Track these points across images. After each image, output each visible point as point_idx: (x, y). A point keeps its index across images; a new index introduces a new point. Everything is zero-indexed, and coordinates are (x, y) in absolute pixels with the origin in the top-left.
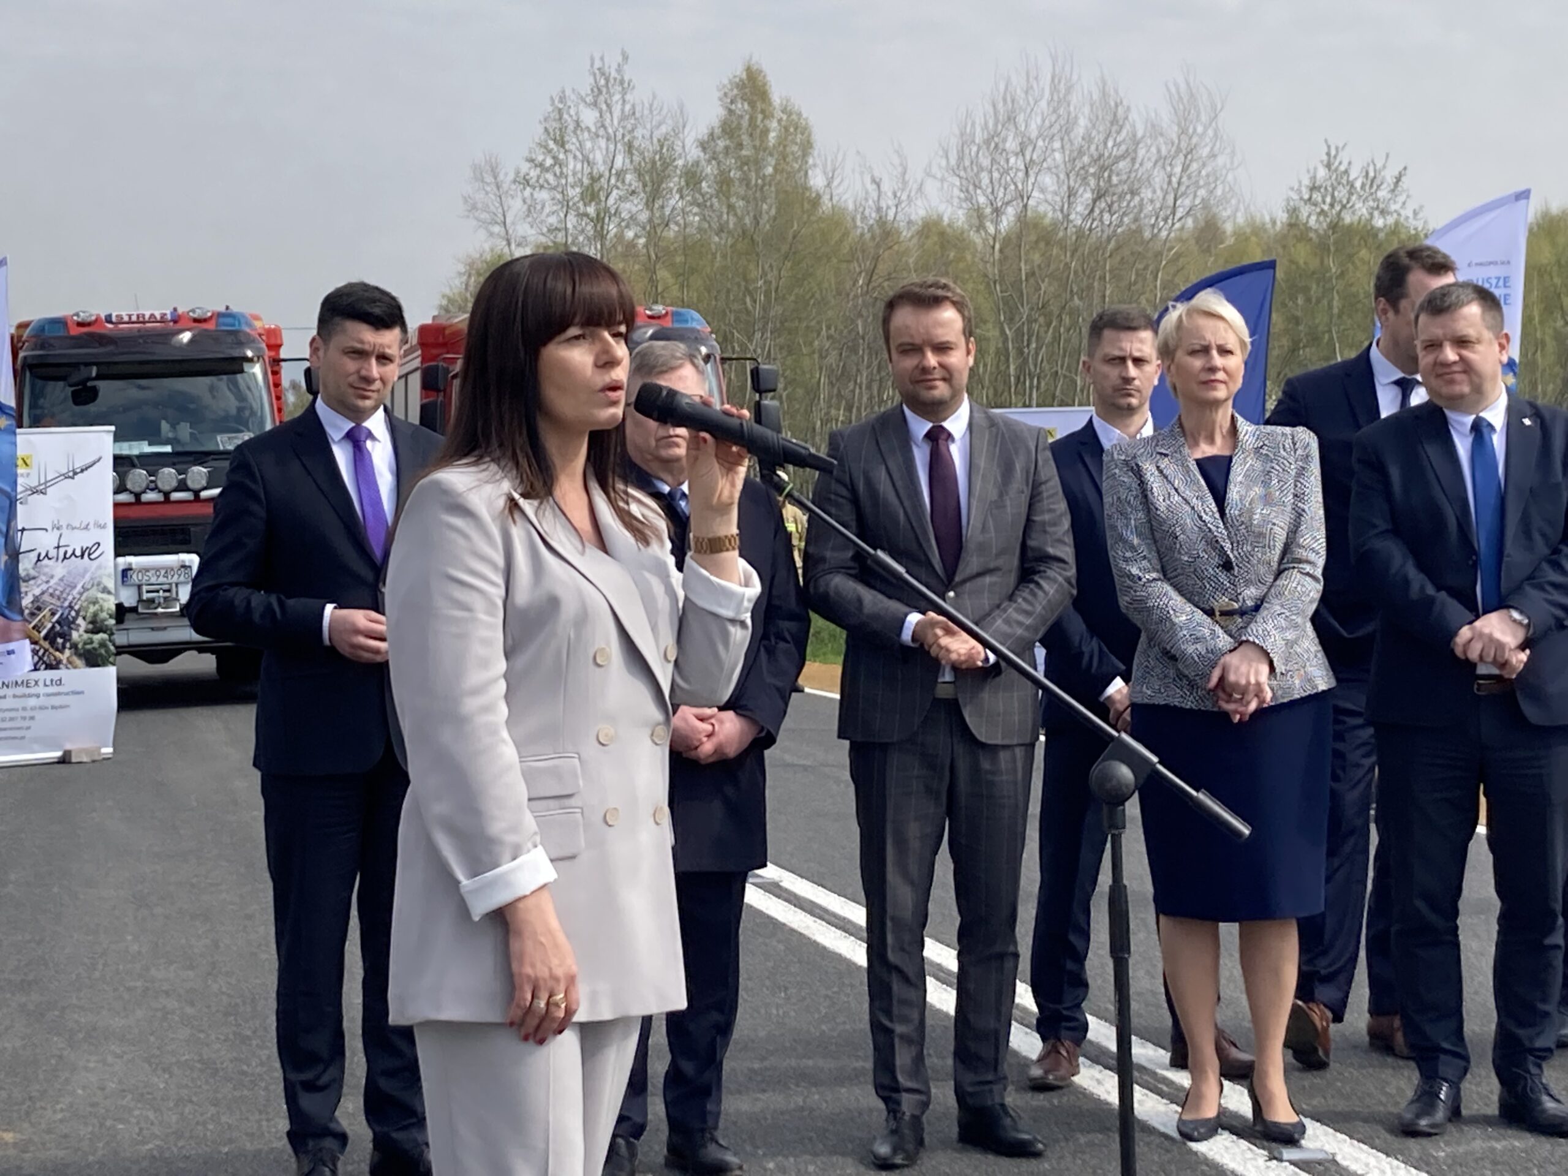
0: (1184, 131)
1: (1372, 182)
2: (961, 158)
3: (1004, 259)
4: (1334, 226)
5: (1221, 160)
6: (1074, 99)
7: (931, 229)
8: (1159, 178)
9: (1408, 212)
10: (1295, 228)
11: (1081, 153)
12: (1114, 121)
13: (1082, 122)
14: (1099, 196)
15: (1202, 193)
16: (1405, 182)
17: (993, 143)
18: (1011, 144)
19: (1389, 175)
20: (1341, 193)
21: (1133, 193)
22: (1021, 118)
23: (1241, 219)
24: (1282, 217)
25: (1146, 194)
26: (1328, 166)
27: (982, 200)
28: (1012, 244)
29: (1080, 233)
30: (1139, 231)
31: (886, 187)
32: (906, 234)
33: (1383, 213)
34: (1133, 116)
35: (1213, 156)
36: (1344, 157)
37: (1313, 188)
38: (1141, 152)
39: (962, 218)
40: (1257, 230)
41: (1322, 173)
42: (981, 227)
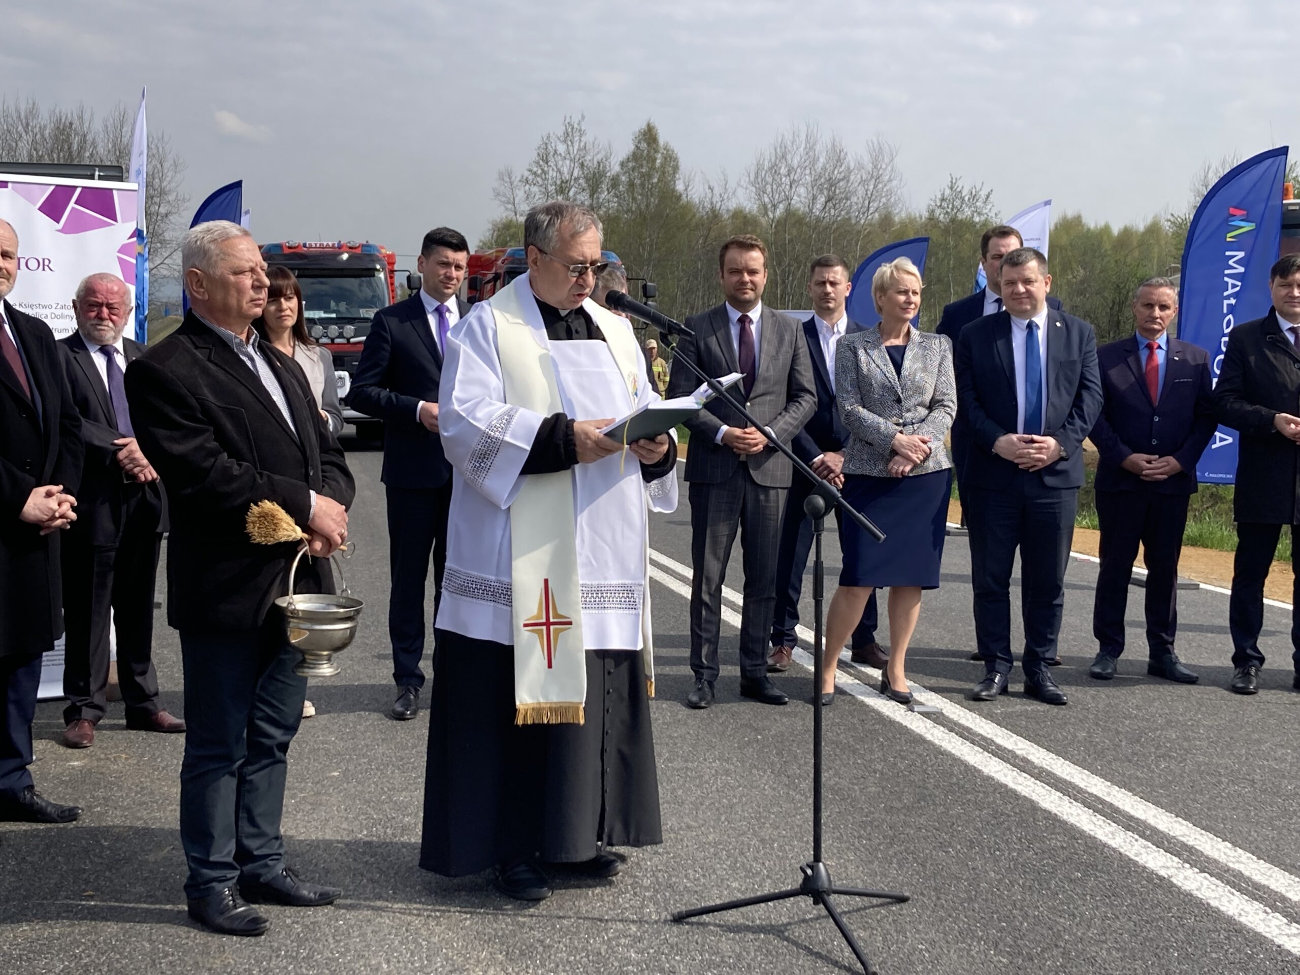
0: (875, 167)
1: (974, 197)
2: (757, 177)
3: (777, 232)
4: (953, 220)
5: (894, 183)
6: (818, 149)
7: (739, 215)
8: (861, 191)
9: (992, 214)
10: (932, 221)
11: (820, 176)
12: (839, 160)
13: (822, 160)
14: (829, 200)
15: (884, 200)
16: (992, 198)
17: (774, 169)
18: (783, 171)
19: (983, 194)
20: (957, 203)
21: (847, 199)
22: (789, 157)
23: (903, 215)
24: (925, 214)
25: (854, 199)
26: (951, 188)
27: (767, 200)
28: (782, 224)
29: (818, 220)
30: (849, 219)
31: (716, 191)
32: (726, 216)
33: (979, 214)
34: (849, 158)
35: (890, 180)
36: (960, 184)
37: (943, 200)
38: (852, 178)
39: (756, 210)
40: (912, 221)
41: (948, 192)
42: (766, 214)
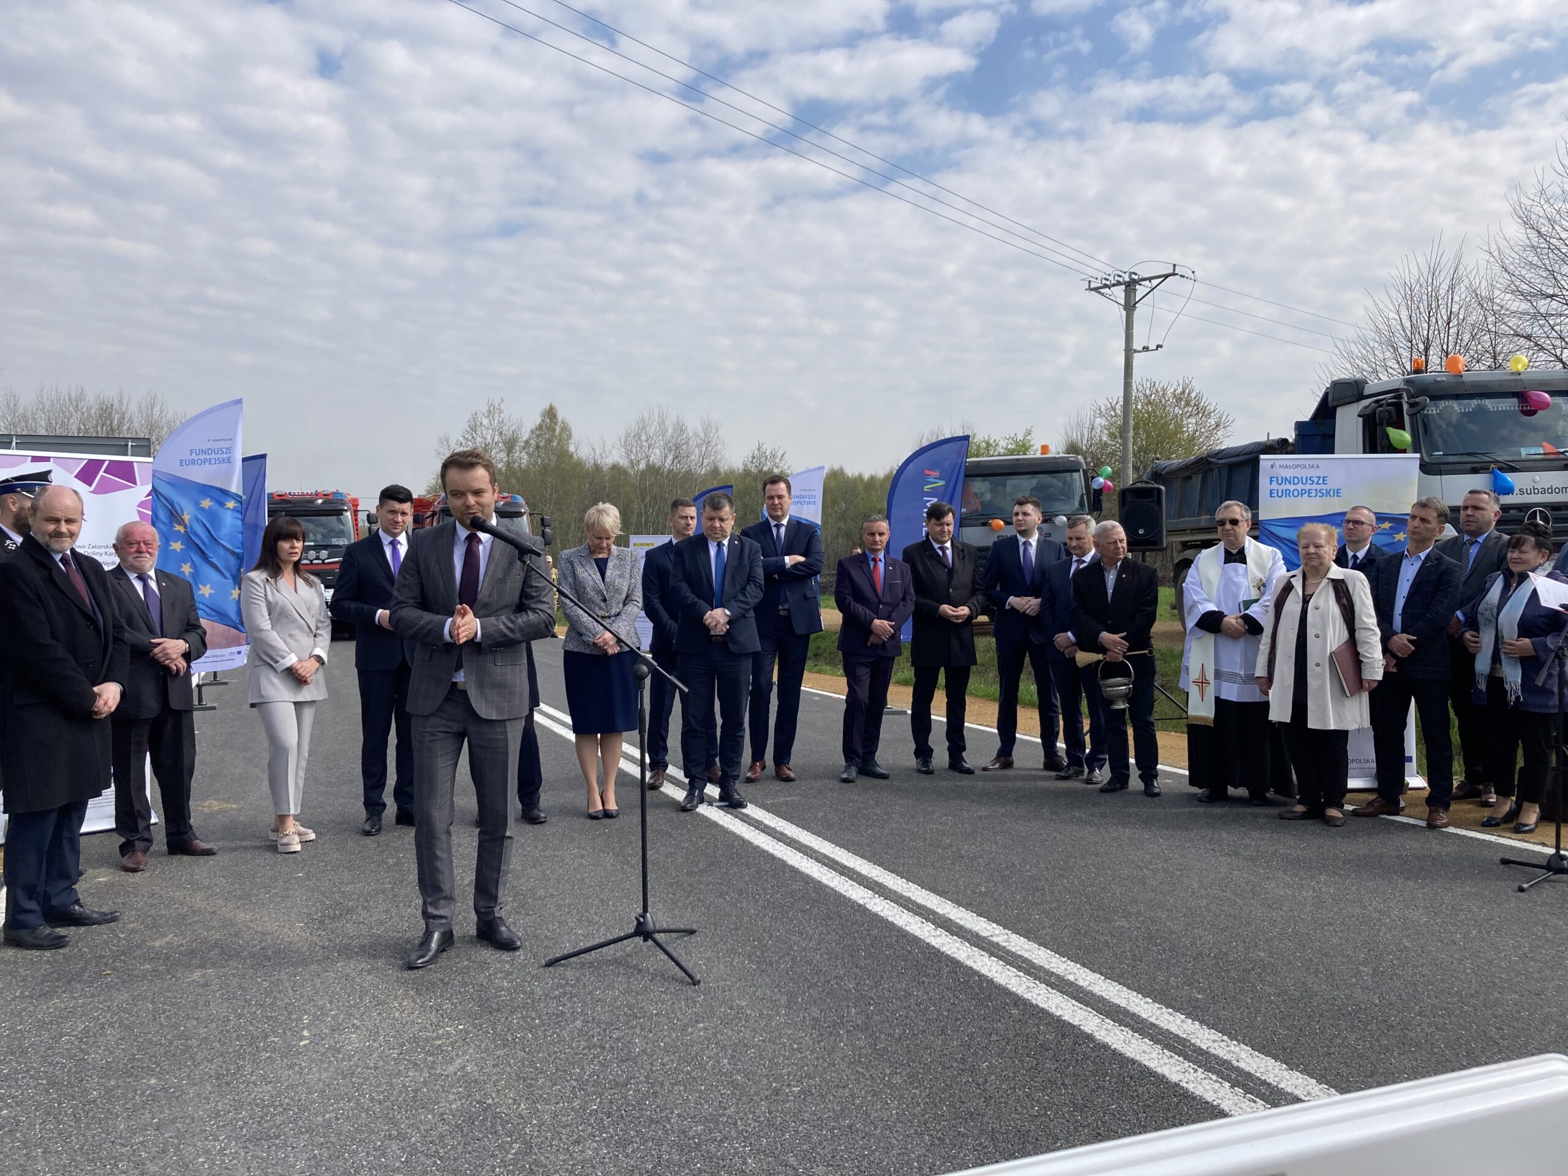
0: (706, 435)
1: (774, 456)
2: (626, 442)
3: (641, 479)
4: (760, 471)
5: (719, 446)
6: (667, 423)
7: (615, 467)
8: (697, 451)
9: (786, 467)
10: (747, 472)
11: (669, 442)
12: (682, 430)
13: (670, 431)
14: (676, 457)
15: (713, 458)
16: (786, 457)
17: (638, 437)
18: (643, 438)
19: (780, 454)
20: (763, 460)
21: (688, 457)
22: (647, 428)
23: (726, 468)
24: (741, 467)
25: (693, 457)
26: (759, 450)
27: (633, 457)
28: (643, 473)
29: (670, 471)
30: (690, 470)
31: (598, 452)
32: (604, 469)
33: (777, 467)
34: (689, 429)
35: (716, 445)
36: (764, 447)
37: (753, 457)
38: (691, 443)
39: (626, 464)
40: (732, 472)
41: (756, 452)
42: (633, 467)
